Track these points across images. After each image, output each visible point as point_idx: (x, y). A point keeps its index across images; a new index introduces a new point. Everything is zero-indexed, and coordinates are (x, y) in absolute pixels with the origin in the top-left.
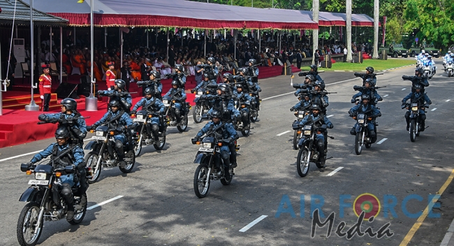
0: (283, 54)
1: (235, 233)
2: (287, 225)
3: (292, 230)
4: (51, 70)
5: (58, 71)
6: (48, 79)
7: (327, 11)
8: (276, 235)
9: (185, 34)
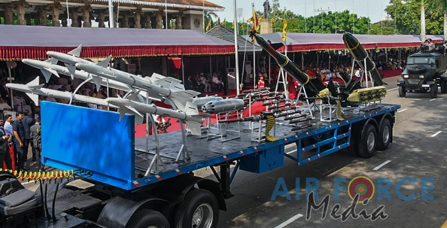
0: (402, 62)
1: (370, 170)
2: (403, 166)
3: (407, 169)
4: (264, 77)
5: (268, 78)
6: (263, 82)
7: (431, 34)
8: (396, 172)
9: (340, 53)
